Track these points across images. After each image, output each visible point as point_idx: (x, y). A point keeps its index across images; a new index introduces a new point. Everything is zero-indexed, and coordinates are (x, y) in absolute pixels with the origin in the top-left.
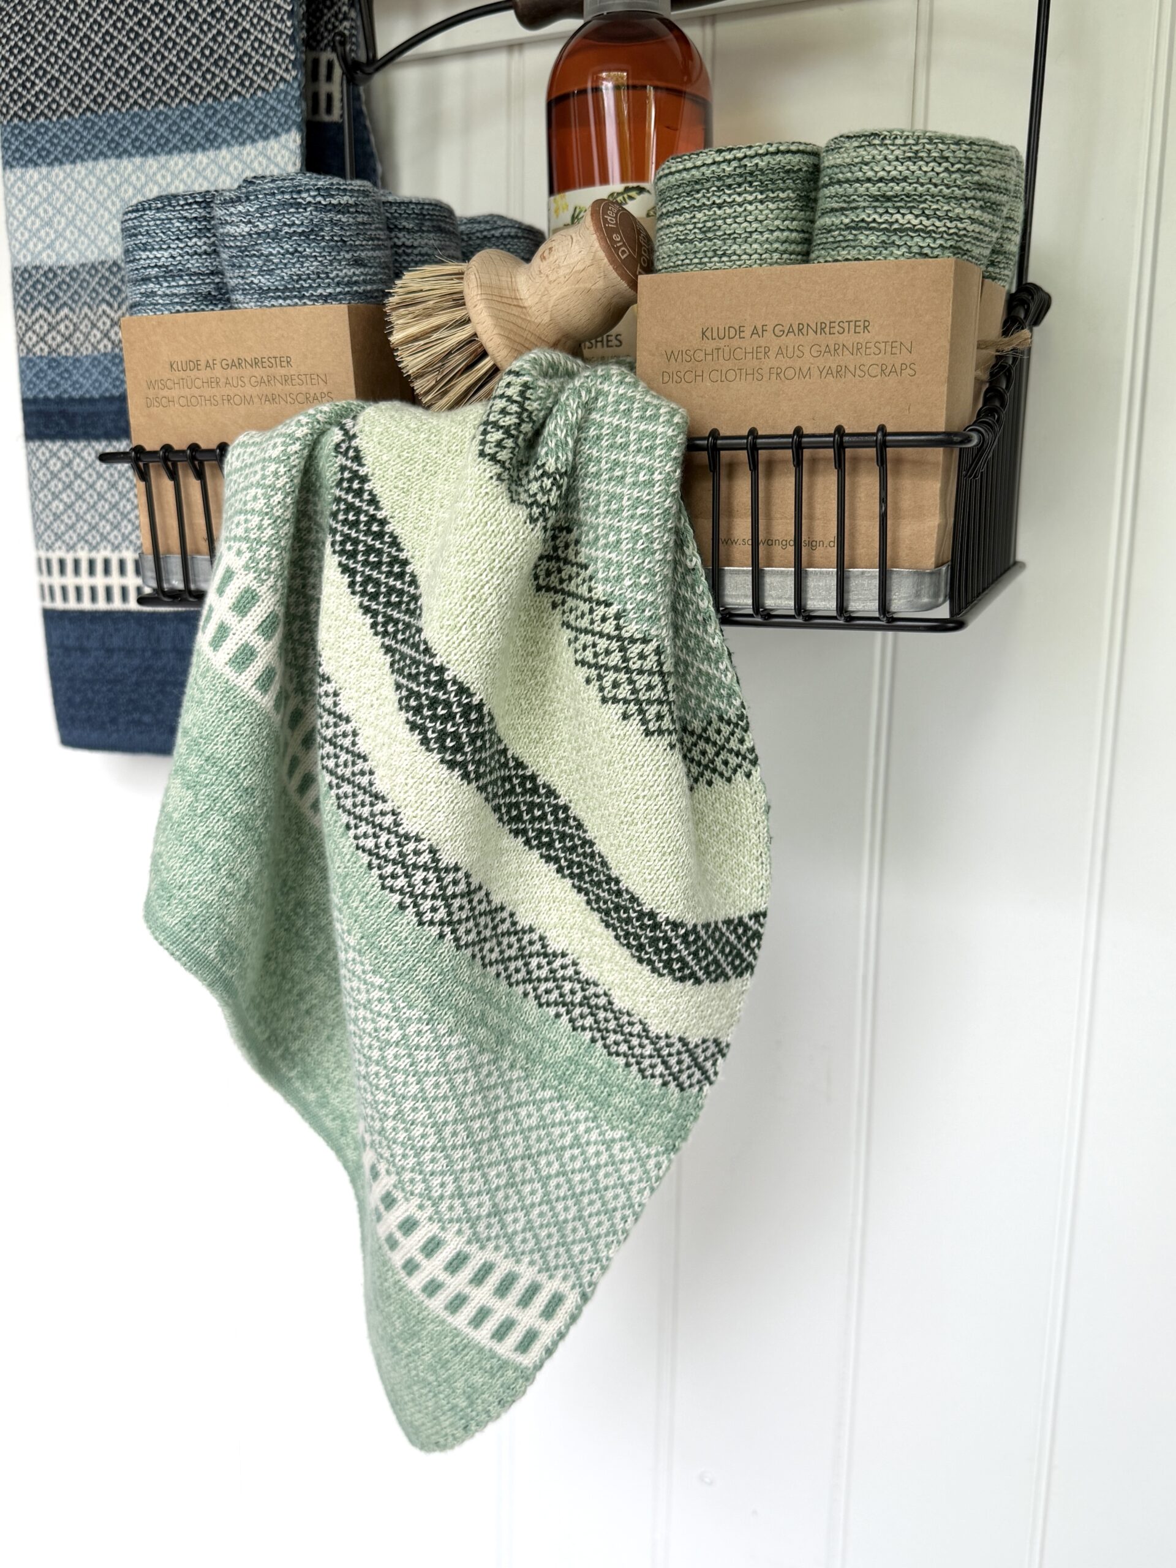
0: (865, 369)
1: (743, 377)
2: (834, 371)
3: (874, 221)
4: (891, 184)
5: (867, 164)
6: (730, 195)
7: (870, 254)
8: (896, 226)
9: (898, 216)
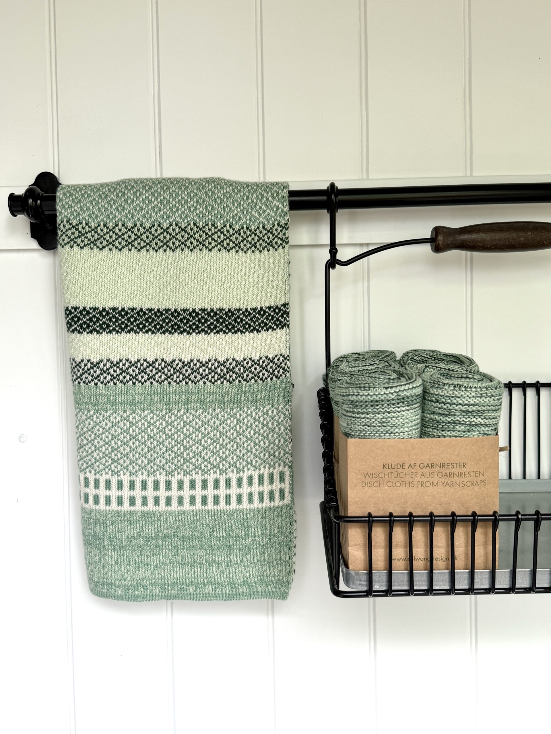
0: (465, 483)
1: (404, 485)
2: (450, 484)
3: (463, 421)
4: (471, 407)
5: (459, 397)
6: (394, 408)
7: (461, 434)
8: (473, 423)
9: (474, 419)
